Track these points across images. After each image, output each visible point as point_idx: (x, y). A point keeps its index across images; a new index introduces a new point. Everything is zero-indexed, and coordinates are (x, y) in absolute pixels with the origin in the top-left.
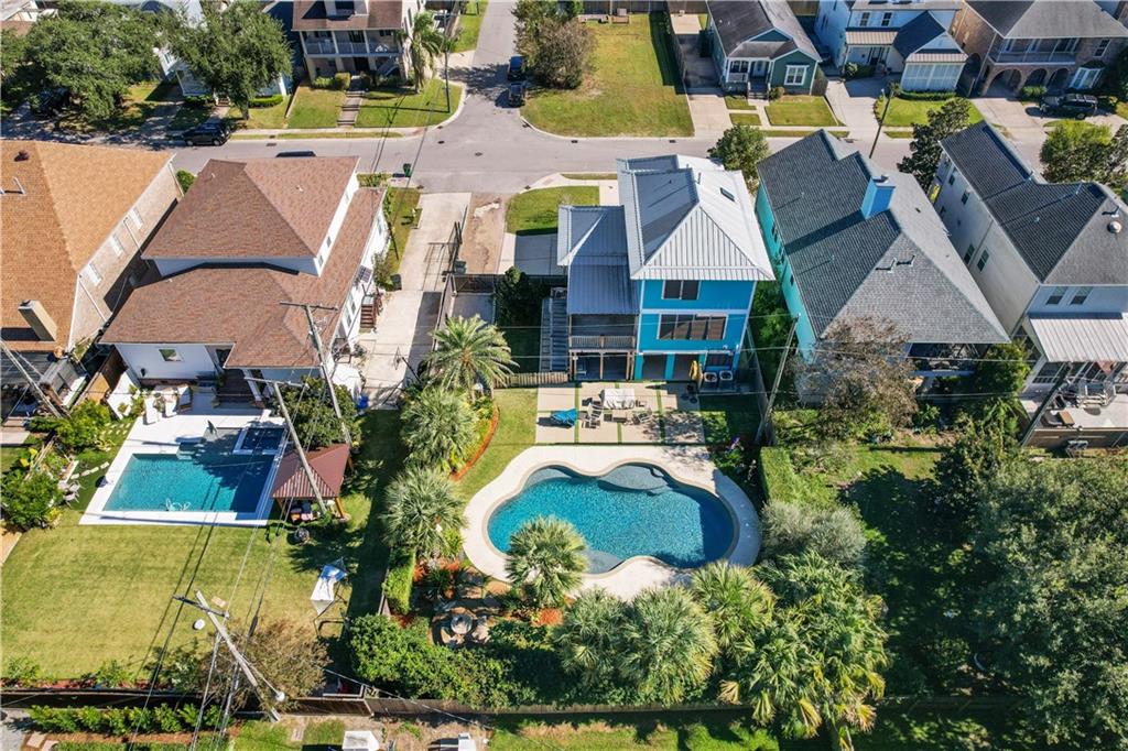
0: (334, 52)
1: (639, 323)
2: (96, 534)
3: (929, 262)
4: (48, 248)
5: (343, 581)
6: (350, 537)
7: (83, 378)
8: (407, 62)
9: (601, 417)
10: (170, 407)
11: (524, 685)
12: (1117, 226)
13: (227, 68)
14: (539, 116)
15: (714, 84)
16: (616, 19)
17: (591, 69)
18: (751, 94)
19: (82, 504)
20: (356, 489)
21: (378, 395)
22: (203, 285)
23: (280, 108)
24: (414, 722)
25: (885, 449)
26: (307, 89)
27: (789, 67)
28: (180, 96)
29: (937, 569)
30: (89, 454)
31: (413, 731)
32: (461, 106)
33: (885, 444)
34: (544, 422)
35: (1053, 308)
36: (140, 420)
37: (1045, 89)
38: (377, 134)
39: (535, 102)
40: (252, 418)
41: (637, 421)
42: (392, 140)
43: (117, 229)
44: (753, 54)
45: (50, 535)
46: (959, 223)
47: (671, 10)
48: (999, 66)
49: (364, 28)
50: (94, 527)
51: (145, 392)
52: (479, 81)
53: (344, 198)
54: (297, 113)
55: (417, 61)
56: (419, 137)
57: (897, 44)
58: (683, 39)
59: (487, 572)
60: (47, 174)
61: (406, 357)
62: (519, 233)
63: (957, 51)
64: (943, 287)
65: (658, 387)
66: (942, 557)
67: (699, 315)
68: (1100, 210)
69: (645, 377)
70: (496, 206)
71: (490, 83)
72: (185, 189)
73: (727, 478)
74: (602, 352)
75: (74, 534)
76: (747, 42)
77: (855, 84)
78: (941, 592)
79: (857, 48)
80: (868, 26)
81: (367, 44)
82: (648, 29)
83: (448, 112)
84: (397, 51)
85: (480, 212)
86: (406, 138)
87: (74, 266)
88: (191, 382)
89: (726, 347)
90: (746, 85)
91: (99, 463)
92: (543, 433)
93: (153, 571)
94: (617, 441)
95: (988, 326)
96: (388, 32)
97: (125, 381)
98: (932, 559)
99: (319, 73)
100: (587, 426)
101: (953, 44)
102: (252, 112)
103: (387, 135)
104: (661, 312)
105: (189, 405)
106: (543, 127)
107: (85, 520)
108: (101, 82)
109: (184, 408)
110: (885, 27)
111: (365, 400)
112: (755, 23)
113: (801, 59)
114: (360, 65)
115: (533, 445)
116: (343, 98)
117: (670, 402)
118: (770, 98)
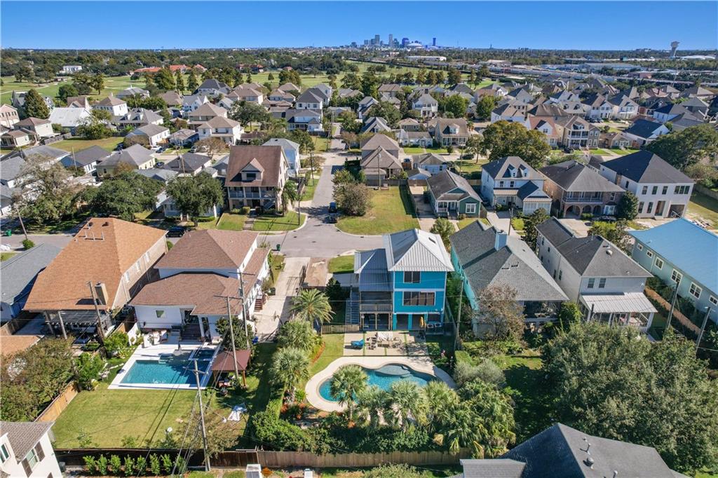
0: (243, 197)
1: (393, 295)
2: (116, 393)
3: (526, 265)
4: (110, 263)
5: (244, 412)
6: (249, 394)
7: (114, 326)
8: (280, 202)
9: (376, 345)
10: (156, 341)
11: (338, 439)
12: (610, 251)
13: (193, 199)
14: (344, 227)
15: (432, 214)
16: (382, 188)
17: (371, 207)
18: (449, 217)
19: (109, 380)
20: (252, 375)
21: (263, 337)
22: (182, 281)
23: (213, 222)
24: (280, 471)
25: (519, 357)
26: (228, 214)
27: (467, 204)
28: (163, 217)
29: (547, 406)
30: (114, 360)
31: (280, 475)
32: (305, 223)
33: (519, 354)
34: (347, 347)
35: (590, 290)
36: (140, 346)
37: (592, 215)
38: (263, 234)
39: (342, 221)
40: (199, 346)
41: (394, 347)
42: (271, 236)
43: (140, 260)
44: (449, 199)
45: (92, 393)
46: (549, 261)
47: (409, 184)
48: (568, 204)
49: (260, 185)
50: (115, 390)
51: (143, 335)
52: (314, 212)
53: (251, 249)
54: (222, 224)
55: (284, 203)
56: (284, 235)
57: (519, 195)
58: (416, 196)
59: (318, 407)
60: (116, 232)
61: (280, 315)
62: (334, 273)
63: (546, 197)
64: (534, 276)
65: (404, 333)
66: (550, 400)
67: (422, 292)
68: (602, 246)
69: (398, 328)
70: (323, 263)
71: (321, 213)
72: (169, 249)
73: (440, 369)
74: (376, 313)
75: (105, 393)
76: (446, 193)
77: (502, 213)
78: (550, 415)
79: (500, 197)
80: (504, 187)
81: (260, 193)
82: (399, 192)
83: (299, 225)
84: (275, 197)
85: (315, 265)
86: (277, 236)
87: (121, 271)
88: (168, 330)
89: (436, 310)
90: (447, 213)
91: (118, 364)
92: (346, 352)
93: (146, 408)
94: (384, 354)
95: (558, 293)
96: (271, 188)
97: (135, 327)
98: (544, 402)
99: (234, 207)
100: (369, 348)
101: (544, 194)
102: (199, 224)
103: (268, 234)
104: (404, 290)
105: (166, 340)
106: (347, 231)
107: (110, 387)
108: (130, 206)
109: (163, 341)
110: (512, 187)
111: (257, 339)
112: (450, 186)
113: (472, 201)
114: (255, 203)
115: (342, 356)
116: (246, 218)
117: (411, 339)
118: (459, 219)
